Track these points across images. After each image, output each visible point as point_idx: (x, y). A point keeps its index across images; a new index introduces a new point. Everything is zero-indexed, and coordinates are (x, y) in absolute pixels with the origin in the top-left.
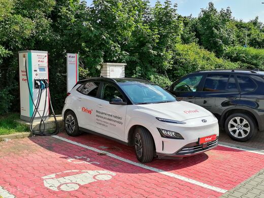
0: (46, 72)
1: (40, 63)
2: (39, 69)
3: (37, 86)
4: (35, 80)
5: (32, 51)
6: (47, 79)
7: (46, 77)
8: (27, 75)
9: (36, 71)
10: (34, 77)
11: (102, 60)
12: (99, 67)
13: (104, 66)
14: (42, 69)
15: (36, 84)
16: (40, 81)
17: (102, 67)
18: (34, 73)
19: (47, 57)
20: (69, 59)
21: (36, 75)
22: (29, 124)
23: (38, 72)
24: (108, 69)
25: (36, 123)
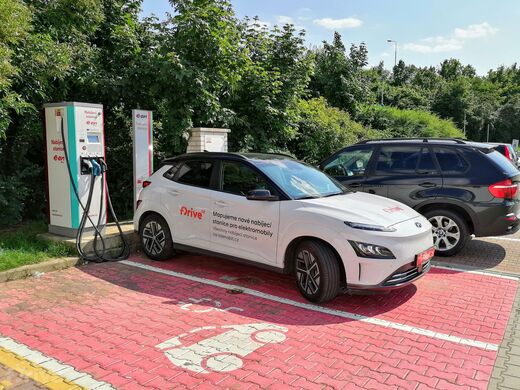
0: (101, 143)
1: (90, 126)
2: (89, 137)
3: (85, 169)
4: (82, 159)
5: (75, 103)
6: (103, 155)
7: (101, 154)
8: (65, 149)
9: (83, 141)
10: (80, 153)
11: (191, 124)
12: (186, 135)
13: (194, 134)
14: (93, 137)
15: (84, 165)
16: (90, 159)
17: (191, 135)
18: (79, 146)
19: (101, 116)
20: (137, 120)
21: (84, 148)
22: (74, 241)
23: (87, 143)
24: (202, 139)
25: (87, 238)
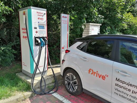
0: (45, 30)
3: (37, 44)
4: (35, 38)
5: (32, 7)
7: (45, 35)
8: (27, 33)
9: (36, 28)
11: (86, 21)
12: (83, 27)
15: (36, 41)
16: (40, 38)
18: (34, 31)
